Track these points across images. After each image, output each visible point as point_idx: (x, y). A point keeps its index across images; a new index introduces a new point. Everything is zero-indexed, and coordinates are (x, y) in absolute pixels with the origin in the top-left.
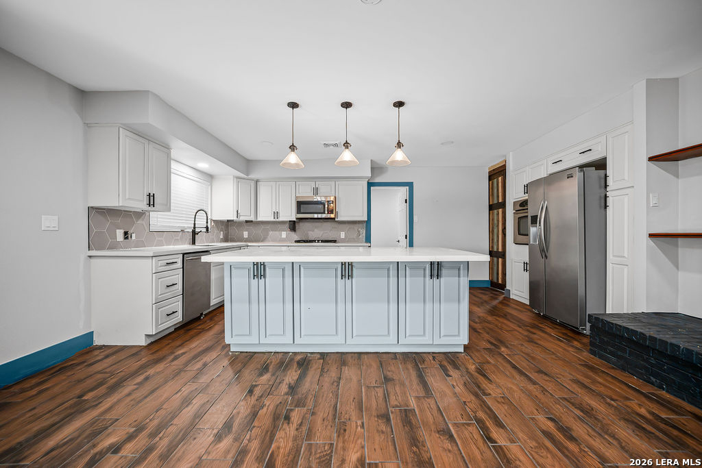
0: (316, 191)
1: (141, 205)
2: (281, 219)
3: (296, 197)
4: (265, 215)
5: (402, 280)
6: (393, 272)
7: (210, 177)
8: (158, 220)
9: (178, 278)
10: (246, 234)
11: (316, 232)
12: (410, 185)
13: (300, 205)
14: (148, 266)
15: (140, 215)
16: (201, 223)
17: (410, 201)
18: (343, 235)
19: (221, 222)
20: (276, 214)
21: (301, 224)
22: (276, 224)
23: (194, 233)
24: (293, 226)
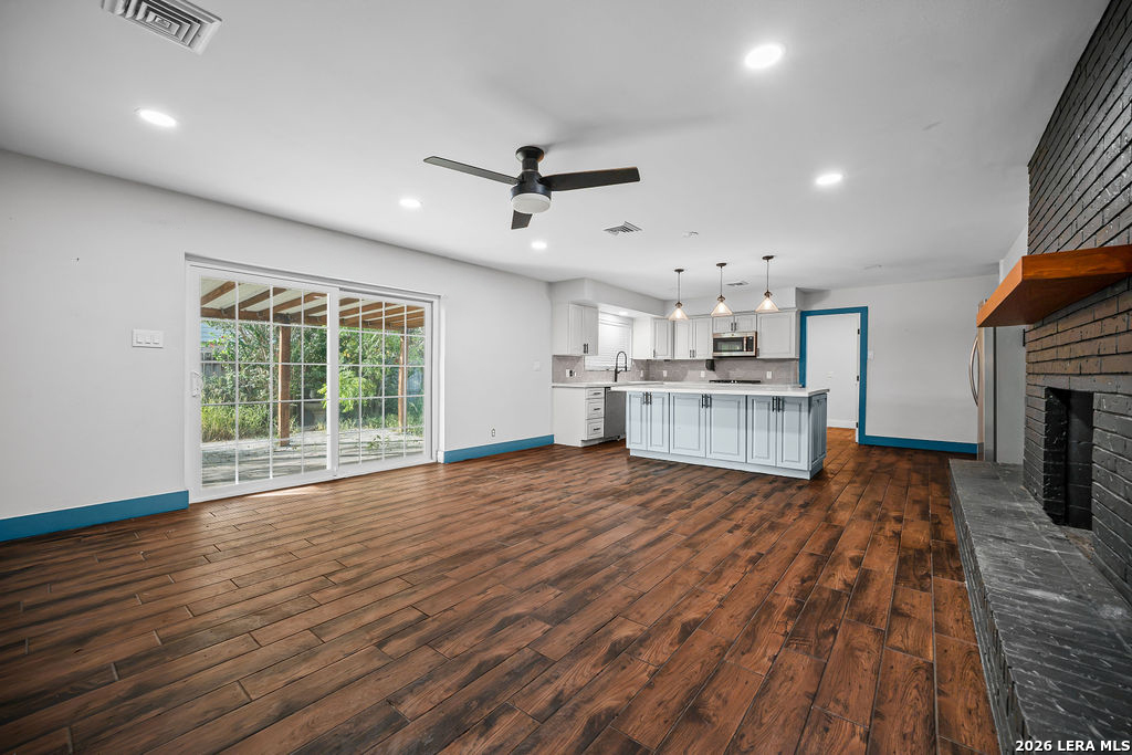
0: (734, 327)
1: (579, 352)
2: (697, 358)
3: (714, 334)
4: (682, 354)
5: (750, 411)
6: (743, 405)
7: (631, 321)
8: (591, 362)
9: (602, 406)
10: (665, 373)
11: (738, 372)
12: (864, 311)
13: (717, 343)
14: (584, 394)
15: (579, 358)
16: (621, 363)
17: (863, 332)
18: (769, 375)
19: (642, 361)
20: (693, 353)
21: (721, 363)
22: (692, 363)
23: (616, 372)
24: (711, 365)
